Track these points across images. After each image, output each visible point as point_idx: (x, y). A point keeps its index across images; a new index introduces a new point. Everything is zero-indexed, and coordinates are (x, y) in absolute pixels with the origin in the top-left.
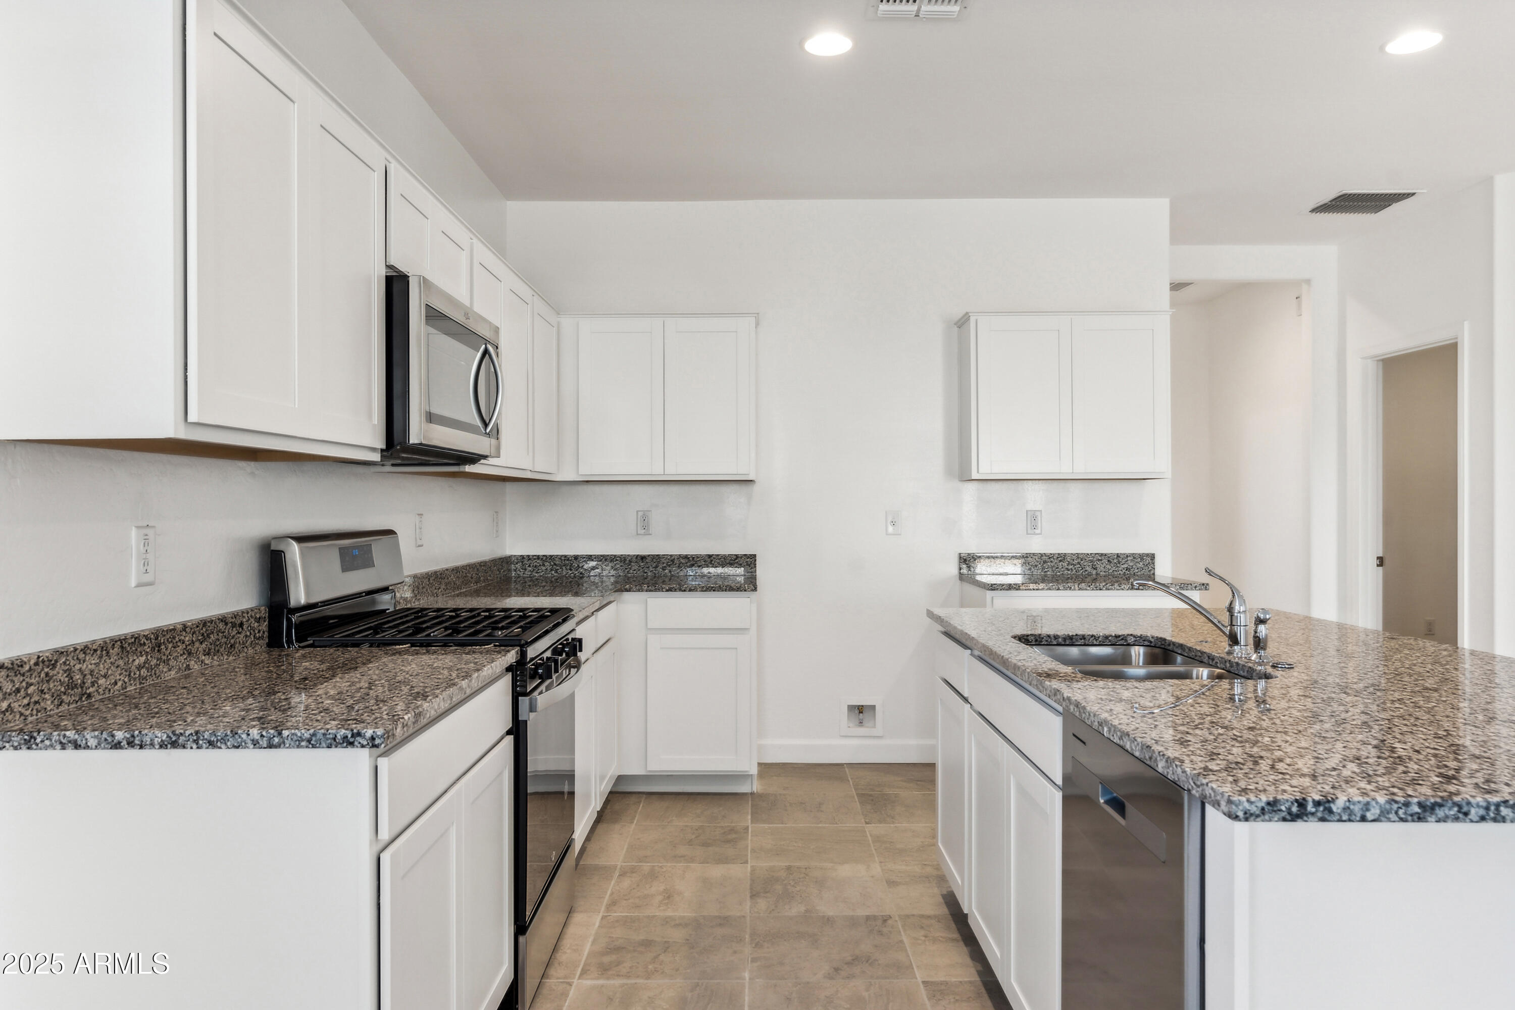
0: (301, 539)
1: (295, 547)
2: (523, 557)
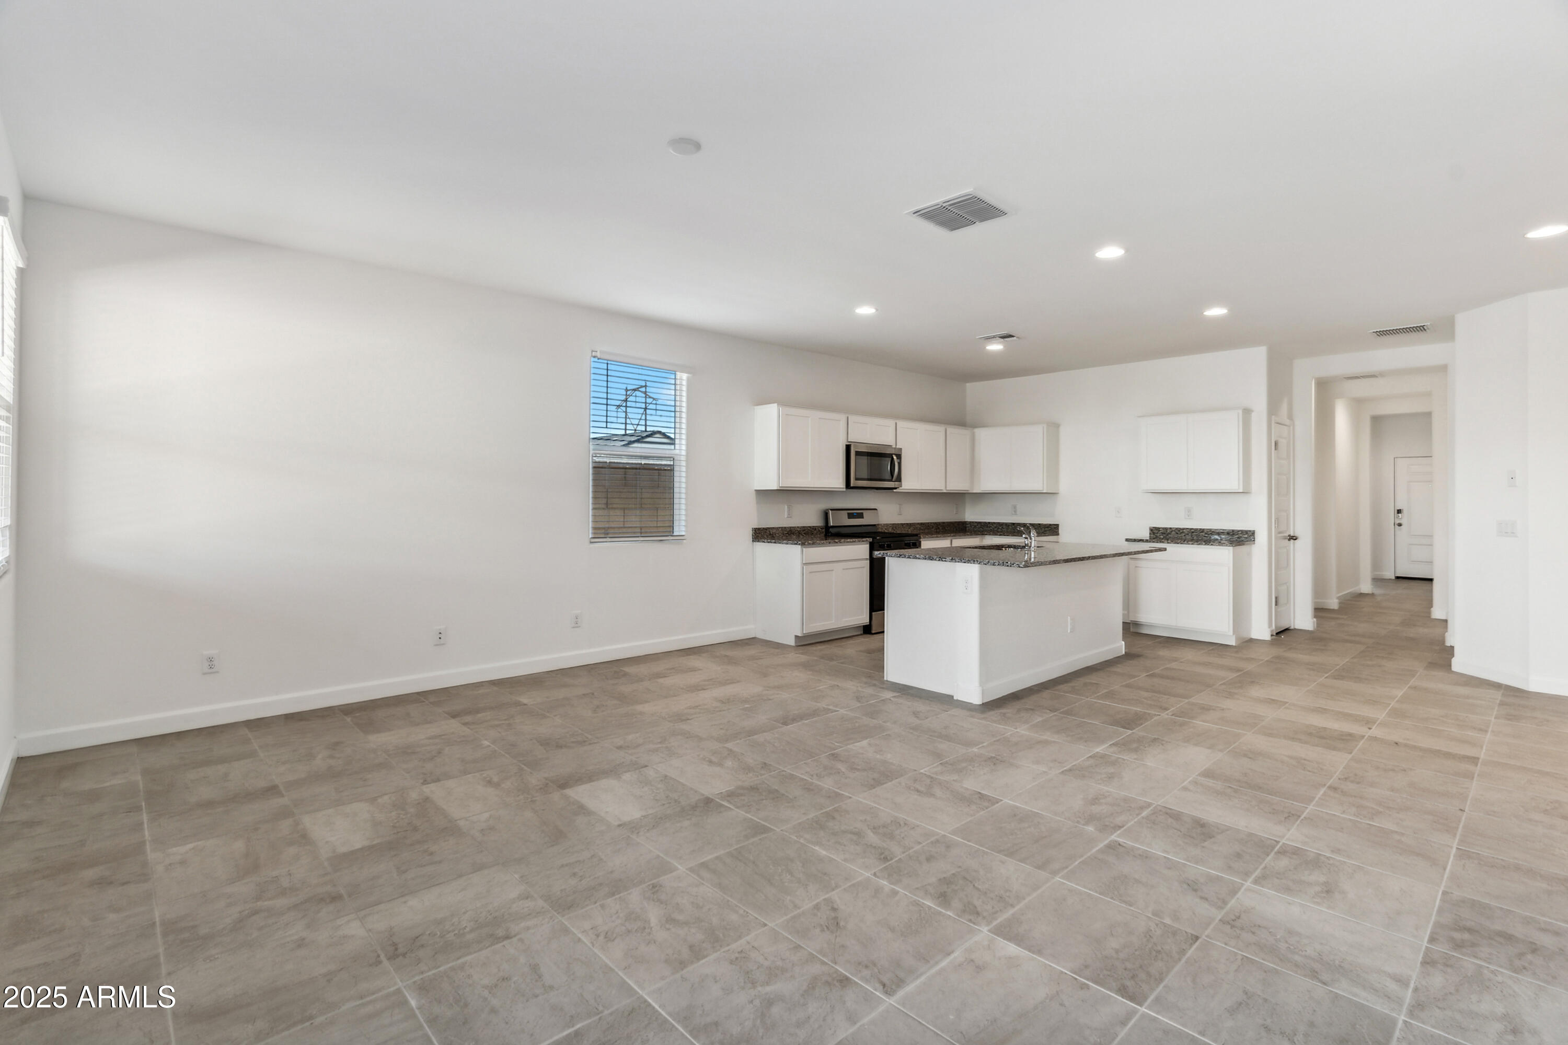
0: (831, 510)
1: (830, 511)
2: (970, 522)
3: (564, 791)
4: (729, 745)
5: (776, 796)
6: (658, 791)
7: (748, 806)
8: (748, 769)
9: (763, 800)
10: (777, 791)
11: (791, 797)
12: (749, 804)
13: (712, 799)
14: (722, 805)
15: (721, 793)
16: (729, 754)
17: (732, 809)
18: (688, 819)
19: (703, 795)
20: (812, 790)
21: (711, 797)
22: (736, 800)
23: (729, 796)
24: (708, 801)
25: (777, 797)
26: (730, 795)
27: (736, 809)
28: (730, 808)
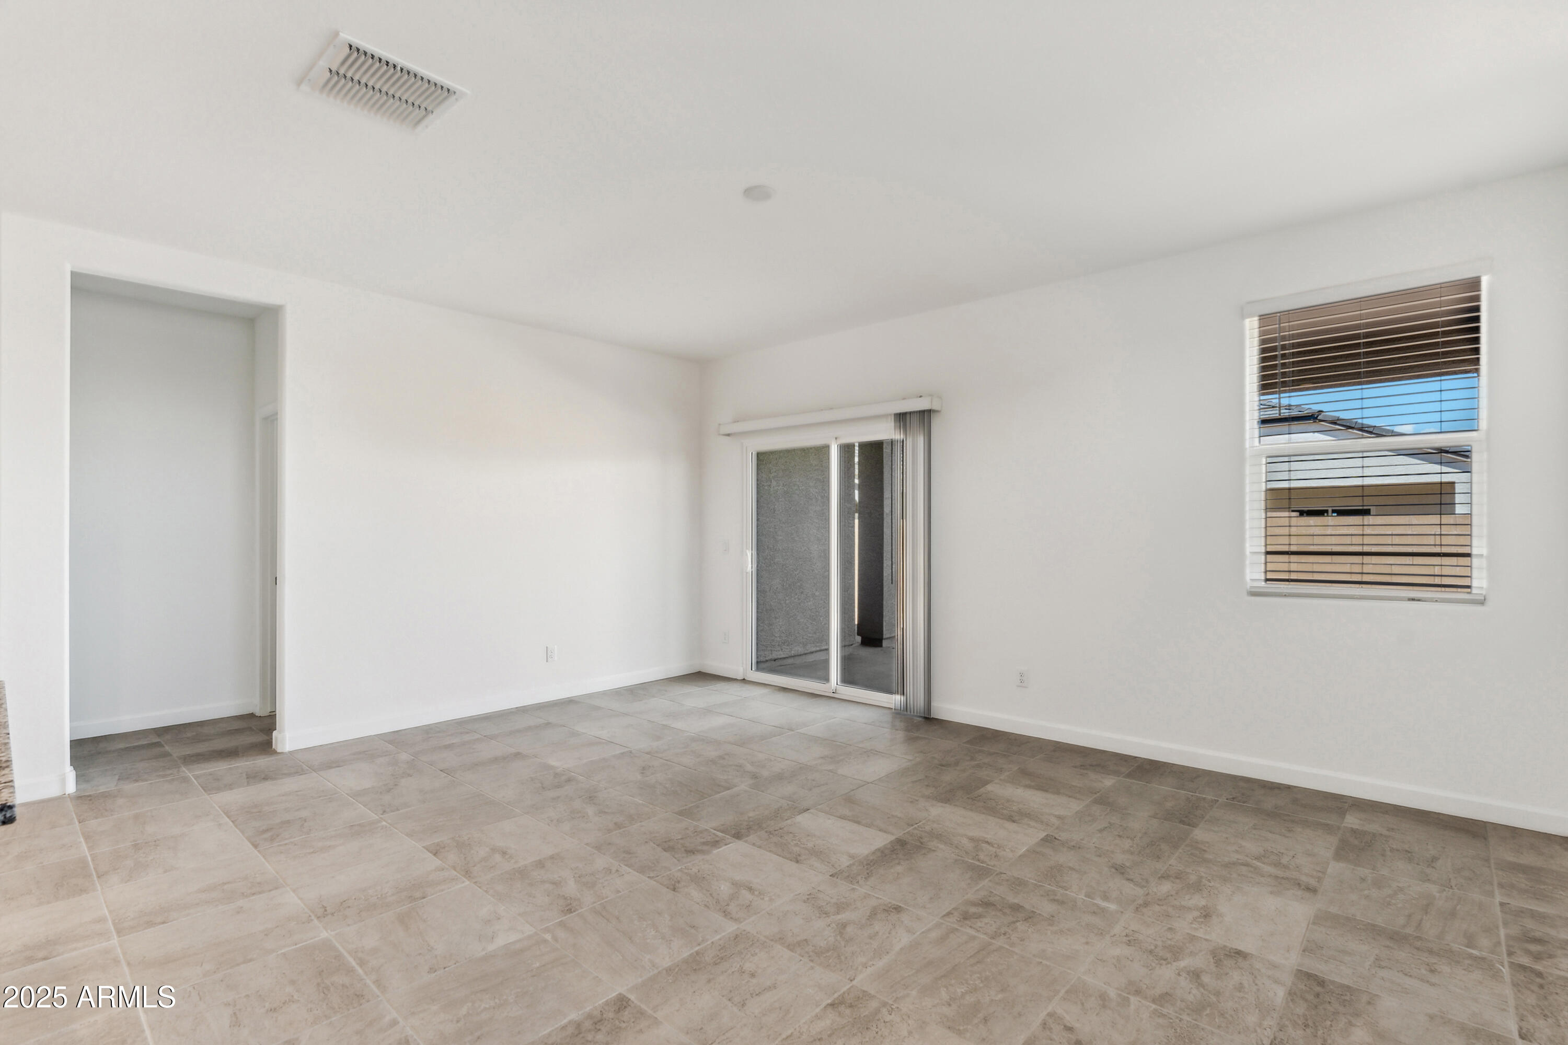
3: (892, 838)
4: (731, 928)
5: (668, 846)
6: (795, 842)
7: (696, 832)
8: (698, 880)
9: (682, 839)
10: (665, 850)
11: (652, 844)
12: (696, 833)
13: (733, 837)
14: (722, 832)
15: (726, 845)
16: (728, 905)
17: (711, 828)
18: (751, 817)
19: (746, 842)
20: (624, 852)
21: (737, 840)
22: (709, 837)
23: (717, 841)
24: (738, 836)
25: (666, 842)
26: (716, 843)
27: (708, 828)
28: (715, 830)
